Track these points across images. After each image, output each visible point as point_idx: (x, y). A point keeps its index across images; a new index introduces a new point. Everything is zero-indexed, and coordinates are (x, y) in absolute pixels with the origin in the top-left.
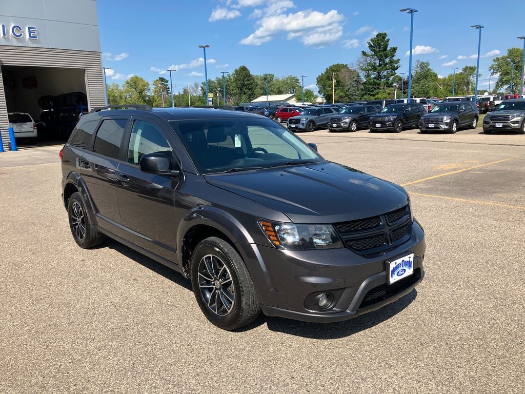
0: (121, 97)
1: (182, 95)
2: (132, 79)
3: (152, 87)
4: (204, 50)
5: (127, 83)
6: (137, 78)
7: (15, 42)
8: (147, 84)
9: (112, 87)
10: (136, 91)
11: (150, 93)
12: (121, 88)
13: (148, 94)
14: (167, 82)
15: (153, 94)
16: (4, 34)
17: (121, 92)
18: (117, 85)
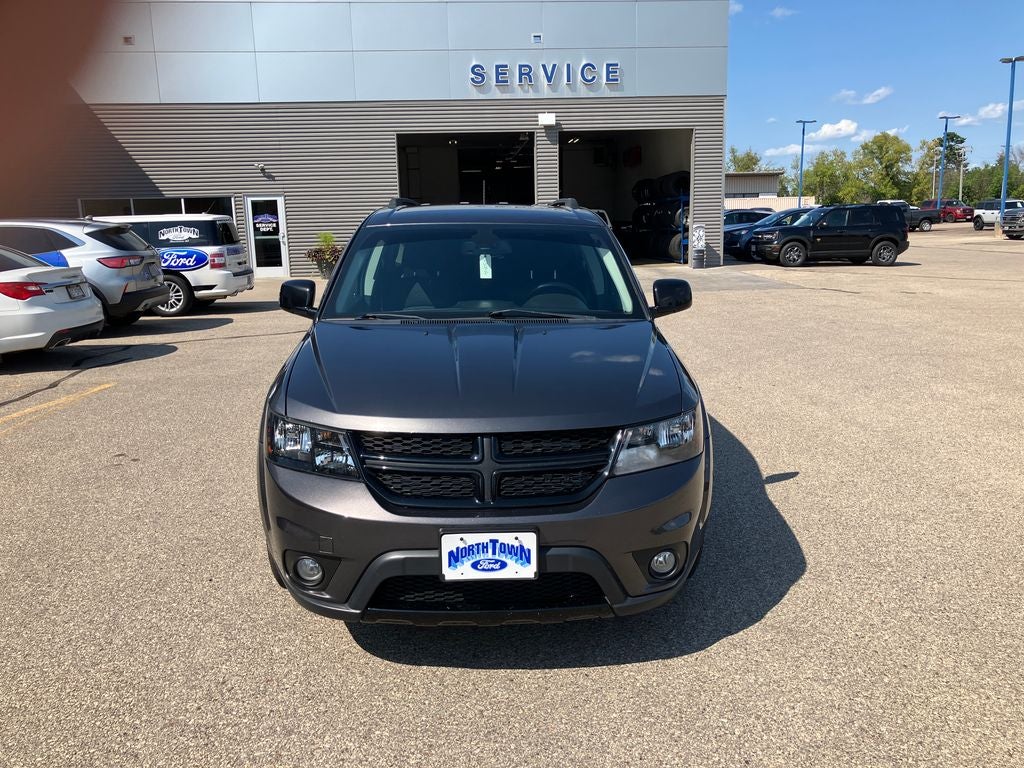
0: (846, 177)
1: (993, 168)
2: (876, 140)
3: (917, 155)
4: (1013, 67)
5: (865, 147)
6: (885, 137)
7: (583, 91)
8: (907, 149)
9: (830, 158)
10: (881, 163)
11: (910, 168)
12: (849, 159)
13: (907, 168)
14: (962, 142)
15: (916, 170)
16: (569, 80)
17: (850, 167)
18: (843, 153)
